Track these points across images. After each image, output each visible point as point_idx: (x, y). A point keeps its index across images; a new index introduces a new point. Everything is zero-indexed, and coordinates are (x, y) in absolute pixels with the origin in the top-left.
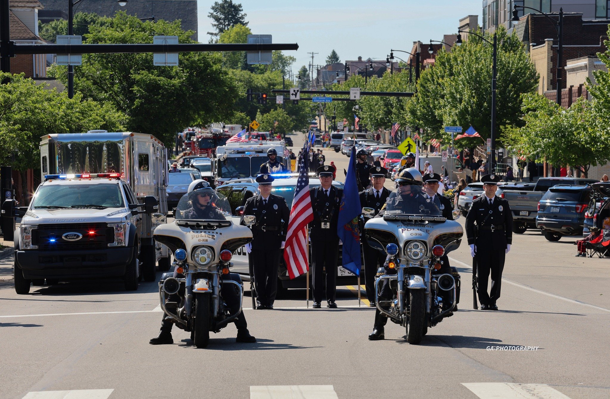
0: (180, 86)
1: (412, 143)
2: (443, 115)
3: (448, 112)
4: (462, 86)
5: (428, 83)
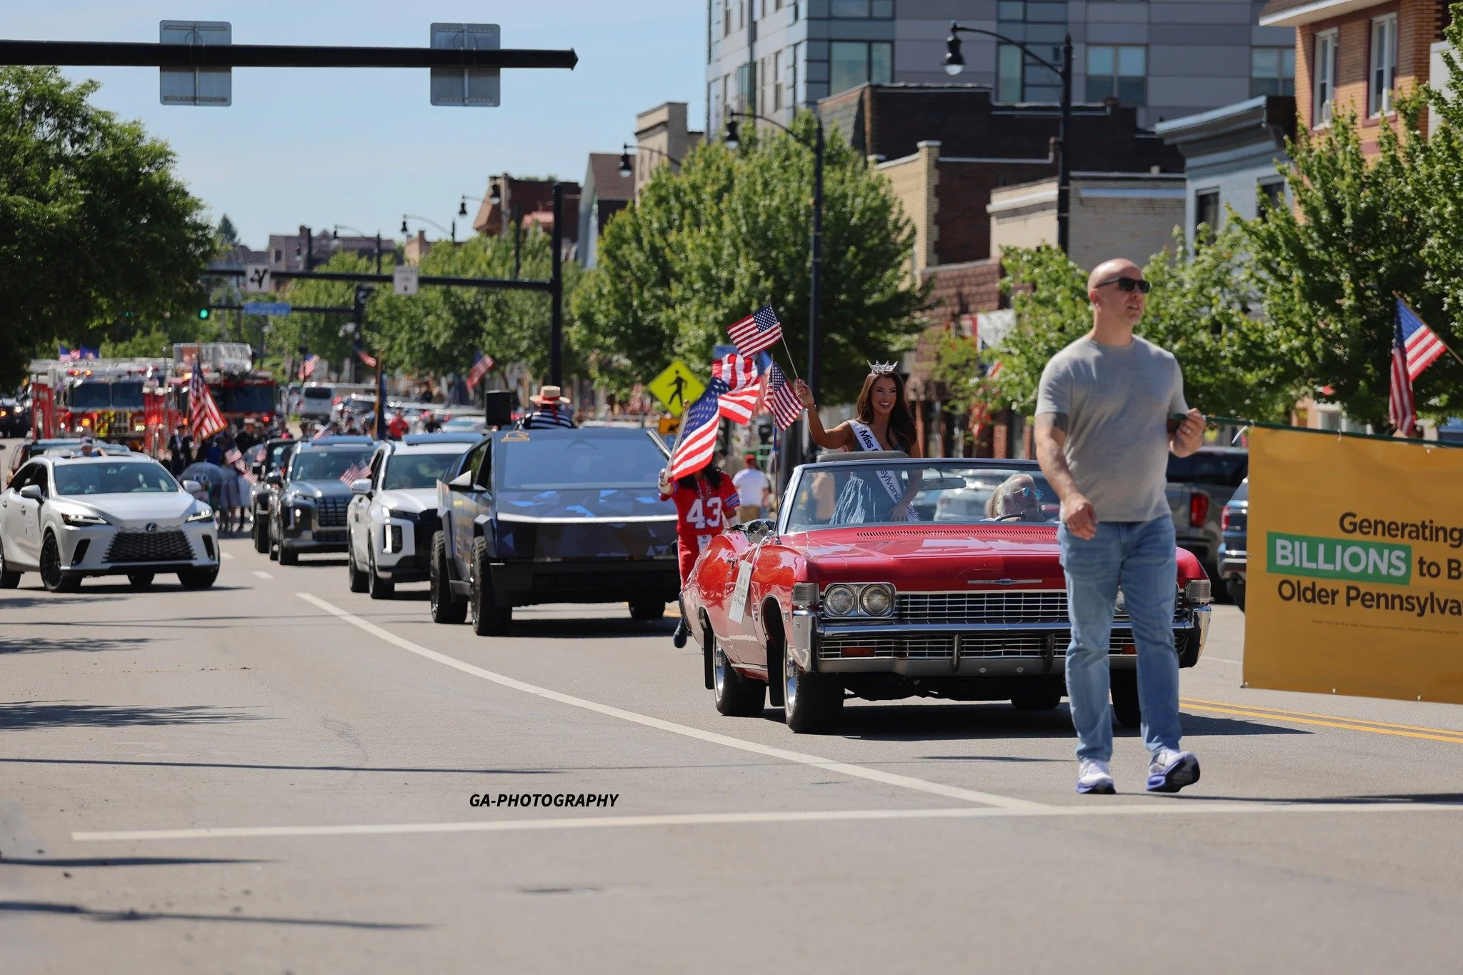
0: (69, 221)
1: (685, 374)
2: (680, 324)
3: (692, 314)
4: (731, 250)
5: (625, 247)
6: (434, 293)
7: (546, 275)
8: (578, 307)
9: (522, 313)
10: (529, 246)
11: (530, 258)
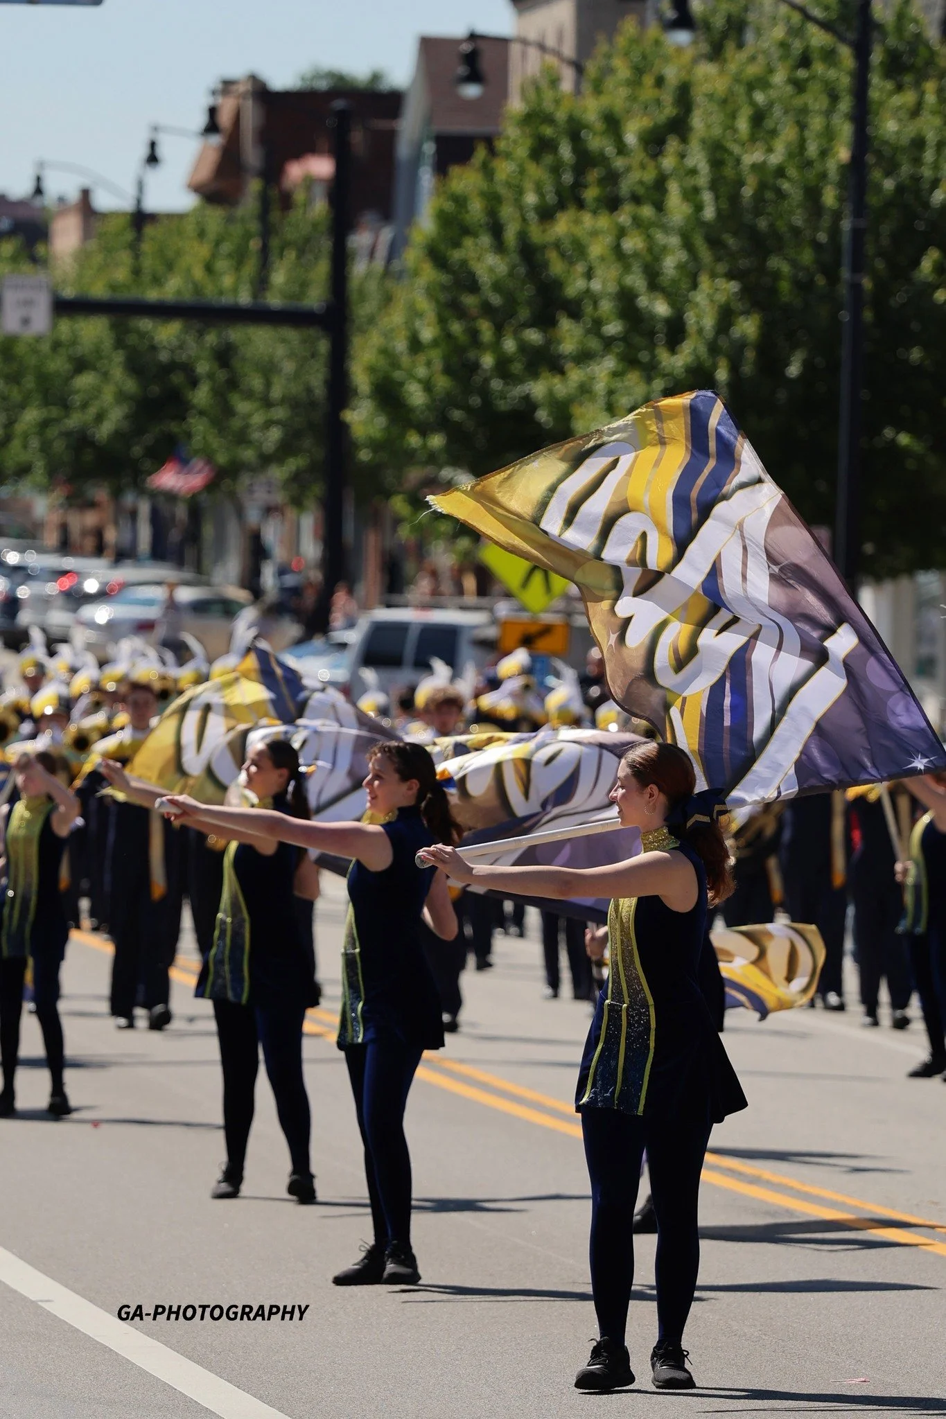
2: (576, 410)
3: (600, 387)
4: (683, 256)
5: (468, 242)
6: (93, 330)
7: (315, 297)
8: (371, 369)
9: (268, 369)
10: (290, 233)
11: (291, 255)
